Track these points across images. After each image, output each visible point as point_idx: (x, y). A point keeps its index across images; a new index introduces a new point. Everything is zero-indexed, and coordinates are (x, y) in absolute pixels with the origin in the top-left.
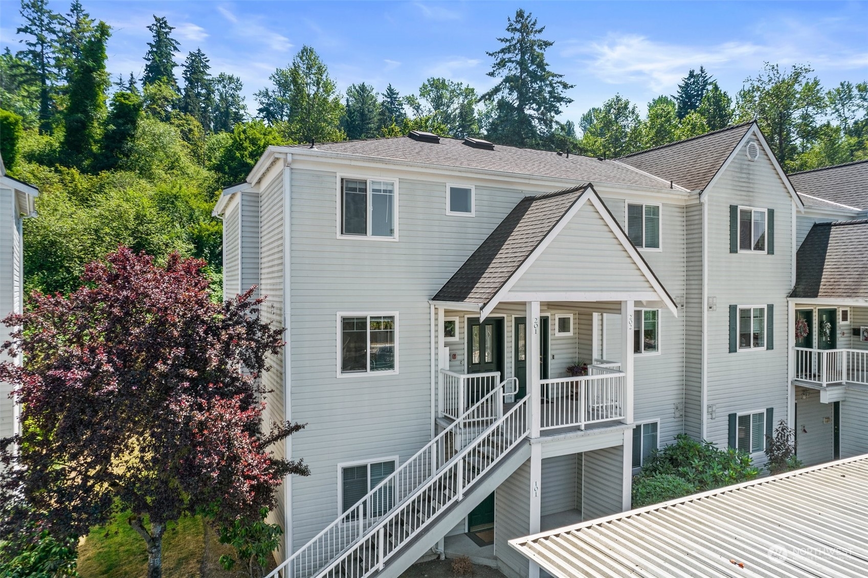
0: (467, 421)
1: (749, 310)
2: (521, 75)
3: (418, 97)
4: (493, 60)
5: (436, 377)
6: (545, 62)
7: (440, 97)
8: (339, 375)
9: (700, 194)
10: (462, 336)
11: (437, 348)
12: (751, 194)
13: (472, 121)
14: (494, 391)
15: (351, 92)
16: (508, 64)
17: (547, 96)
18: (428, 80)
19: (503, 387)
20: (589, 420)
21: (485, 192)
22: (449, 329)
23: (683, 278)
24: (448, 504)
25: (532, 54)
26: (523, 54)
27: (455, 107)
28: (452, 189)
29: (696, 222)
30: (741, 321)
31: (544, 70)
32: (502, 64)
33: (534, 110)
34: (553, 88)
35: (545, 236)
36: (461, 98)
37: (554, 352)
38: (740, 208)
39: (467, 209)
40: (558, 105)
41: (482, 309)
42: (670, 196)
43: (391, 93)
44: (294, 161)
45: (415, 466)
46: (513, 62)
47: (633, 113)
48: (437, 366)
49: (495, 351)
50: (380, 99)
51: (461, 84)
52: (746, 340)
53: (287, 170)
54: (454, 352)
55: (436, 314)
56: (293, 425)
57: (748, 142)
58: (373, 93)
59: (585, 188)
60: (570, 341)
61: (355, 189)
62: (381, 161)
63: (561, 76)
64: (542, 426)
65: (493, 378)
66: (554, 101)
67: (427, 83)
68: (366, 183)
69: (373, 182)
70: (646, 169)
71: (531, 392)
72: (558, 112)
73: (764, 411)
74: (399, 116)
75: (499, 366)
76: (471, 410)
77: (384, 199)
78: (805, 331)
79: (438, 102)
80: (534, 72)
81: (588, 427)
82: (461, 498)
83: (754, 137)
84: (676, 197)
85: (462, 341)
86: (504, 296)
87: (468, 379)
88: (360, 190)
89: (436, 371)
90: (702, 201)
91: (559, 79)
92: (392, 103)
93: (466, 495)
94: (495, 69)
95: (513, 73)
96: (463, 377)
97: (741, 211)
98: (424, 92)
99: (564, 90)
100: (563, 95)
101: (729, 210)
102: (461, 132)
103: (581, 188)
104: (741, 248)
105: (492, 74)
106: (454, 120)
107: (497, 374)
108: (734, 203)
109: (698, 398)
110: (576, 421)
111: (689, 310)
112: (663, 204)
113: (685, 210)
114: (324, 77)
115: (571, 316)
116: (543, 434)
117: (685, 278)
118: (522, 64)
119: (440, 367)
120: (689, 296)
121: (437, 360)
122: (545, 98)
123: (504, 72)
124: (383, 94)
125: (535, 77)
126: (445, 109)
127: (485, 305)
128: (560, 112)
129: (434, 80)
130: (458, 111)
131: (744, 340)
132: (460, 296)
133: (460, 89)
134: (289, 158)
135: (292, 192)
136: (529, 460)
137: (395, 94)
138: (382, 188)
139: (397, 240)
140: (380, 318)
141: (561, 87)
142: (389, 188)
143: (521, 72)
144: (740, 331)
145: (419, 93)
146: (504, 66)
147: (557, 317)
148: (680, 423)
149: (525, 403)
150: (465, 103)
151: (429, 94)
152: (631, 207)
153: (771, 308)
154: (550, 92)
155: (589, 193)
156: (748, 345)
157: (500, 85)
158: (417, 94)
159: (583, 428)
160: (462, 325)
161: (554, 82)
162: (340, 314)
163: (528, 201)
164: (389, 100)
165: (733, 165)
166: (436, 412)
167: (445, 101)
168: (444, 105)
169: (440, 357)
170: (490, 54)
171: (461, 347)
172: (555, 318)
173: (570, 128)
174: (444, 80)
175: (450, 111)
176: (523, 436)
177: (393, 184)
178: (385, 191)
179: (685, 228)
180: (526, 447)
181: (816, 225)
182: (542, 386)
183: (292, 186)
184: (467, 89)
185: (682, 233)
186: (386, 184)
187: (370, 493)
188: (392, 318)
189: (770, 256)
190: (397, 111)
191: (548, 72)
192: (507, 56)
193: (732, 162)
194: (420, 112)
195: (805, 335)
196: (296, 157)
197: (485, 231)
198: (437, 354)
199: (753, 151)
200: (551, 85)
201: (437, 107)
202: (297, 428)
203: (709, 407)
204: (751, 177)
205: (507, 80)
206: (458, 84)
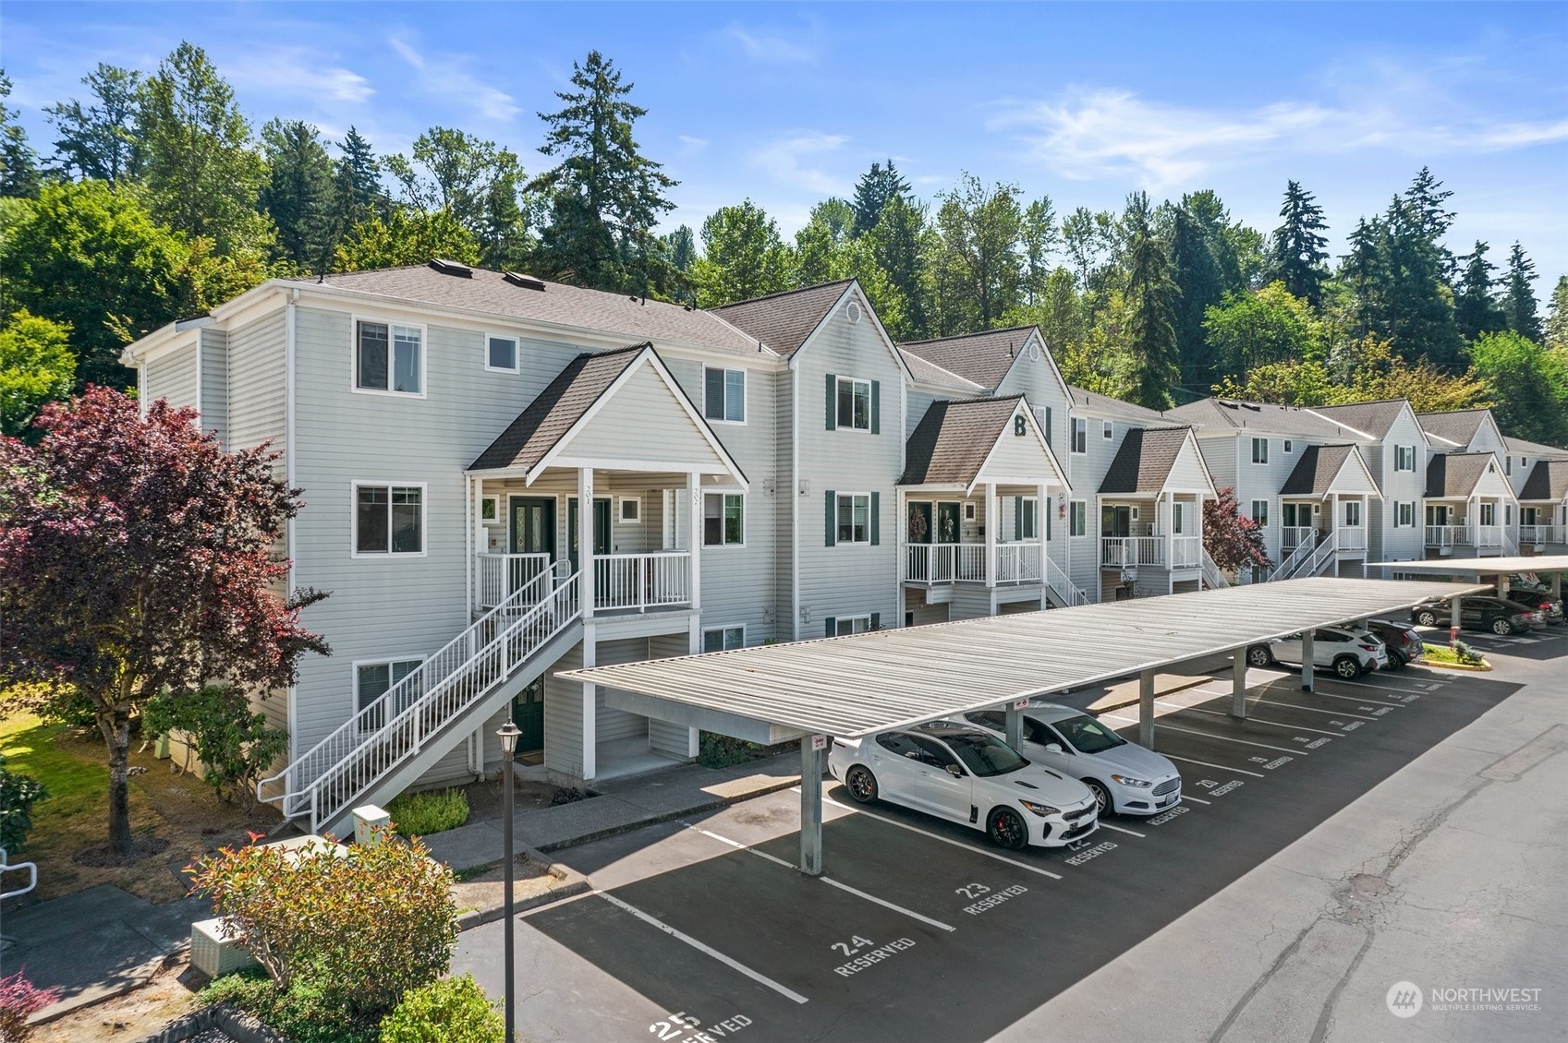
0: (511, 607)
1: (850, 498)
2: (595, 157)
3: (411, 160)
4: (548, 128)
5: (473, 562)
6: (633, 140)
7: (453, 165)
8: (354, 554)
9: (789, 359)
10: (503, 518)
11: (473, 528)
12: (852, 362)
13: (514, 215)
14: (542, 573)
15: (272, 132)
16: (573, 137)
17: (636, 194)
18: (431, 131)
19: (554, 569)
20: (649, 602)
21: (533, 346)
22: (488, 507)
23: (773, 458)
24: (491, 685)
25: (612, 127)
26: (598, 125)
27: (481, 184)
28: (492, 340)
29: (787, 392)
30: (840, 511)
31: (631, 153)
32: (564, 135)
33: (615, 215)
34: (646, 183)
35: (599, 397)
36: (492, 171)
37: (617, 542)
38: (838, 378)
39: (510, 364)
40: (652, 210)
41: (528, 473)
42: (757, 361)
43: (355, 145)
44: (301, 297)
45: (450, 653)
46: (581, 135)
47: (771, 231)
48: (473, 549)
49: (544, 538)
50: (336, 155)
51: (493, 144)
52: (846, 533)
53: (292, 309)
54: (494, 537)
55: (473, 487)
56: (316, 593)
57: (848, 302)
58: (319, 141)
59: (644, 347)
60: (637, 530)
61: (373, 335)
62: (407, 303)
63: (658, 166)
64: (596, 606)
65: (541, 559)
66: (646, 204)
67: (428, 136)
68: (387, 328)
69: (396, 328)
70: (740, 326)
71: (583, 567)
72: (652, 223)
73: (869, 616)
74: (370, 190)
75: (549, 545)
76: (515, 594)
77: (409, 349)
78: (923, 528)
79: (448, 174)
80: (615, 154)
81: (648, 610)
82: (505, 679)
83: (855, 296)
84: (764, 362)
85: (504, 524)
86: (552, 460)
87: (512, 560)
88: (380, 335)
89: (473, 556)
90: (792, 367)
91: (655, 171)
92: (356, 163)
93: (511, 676)
94: (552, 142)
95: (581, 152)
96: (506, 557)
97: (840, 382)
98: (421, 151)
99: (663, 188)
100: (660, 196)
101: (825, 379)
102: (492, 233)
103: (640, 347)
104: (839, 424)
105: (547, 150)
106: (479, 208)
107: (547, 556)
108: (831, 372)
109: (788, 599)
110: (635, 603)
111: (780, 496)
112: (749, 370)
113: (775, 378)
114: (228, 109)
115: (639, 500)
116: (597, 614)
117: (775, 458)
118: (595, 139)
119: (477, 551)
120: (780, 479)
121: (473, 542)
122: (632, 197)
123: (567, 151)
124: (340, 145)
125: (617, 164)
126: (462, 186)
127: (531, 468)
128: (656, 223)
129: (441, 132)
130: (486, 193)
131: (844, 533)
132: (505, 462)
133: (491, 154)
134: (296, 294)
135: (296, 334)
136: (581, 642)
137: (363, 147)
138: (407, 334)
139: (425, 397)
140: (404, 489)
141: (658, 182)
142: (415, 335)
143: (595, 152)
144: (840, 522)
145: (413, 152)
146: (567, 139)
147: (621, 500)
148: (771, 630)
149: (576, 579)
150: (500, 178)
151: (432, 157)
152: (709, 371)
153: (876, 496)
154: (640, 189)
155: (648, 353)
156: (849, 538)
157: (560, 168)
158: (408, 154)
159: (643, 610)
160: (503, 505)
161: (647, 173)
162: (356, 483)
163: (583, 359)
164: (351, 157)
165: (830, 327)
166: (473, 604)
167: (462, 171)
168: (460, 179)
169: (478, 538)
170: (544, 118)
171: (503, 531)
172: (618, 500)
173: (684, 240)
174: (462, 135)
175: (470, 192)
176: (575, 616)
177: (419, 331)
178: (410, 339)
179: (775, 399)
180: (578, 626)
181: (935, 403)
182: (596, 561)
183: (297, 327)
184: (503, 155)
185: (771, 404)
186: (411, 330)
187: (392, 688)
188: (419, 490)
189: (875, 436)
190: (367, 180)
191: (638, 159)
192: (573, 123)
193: (828, 324)
194: (414, 187)
195: (923, 533)
196: (304, 294)
197: (532, 392)
198: (473, 535)
199: (853, 313)
200: (642, 177)
201: (447, 182)
202: (321, 597)
203: (802, 608)
204: (852, 342)
205: (571, 163)
206: (487, 144)
